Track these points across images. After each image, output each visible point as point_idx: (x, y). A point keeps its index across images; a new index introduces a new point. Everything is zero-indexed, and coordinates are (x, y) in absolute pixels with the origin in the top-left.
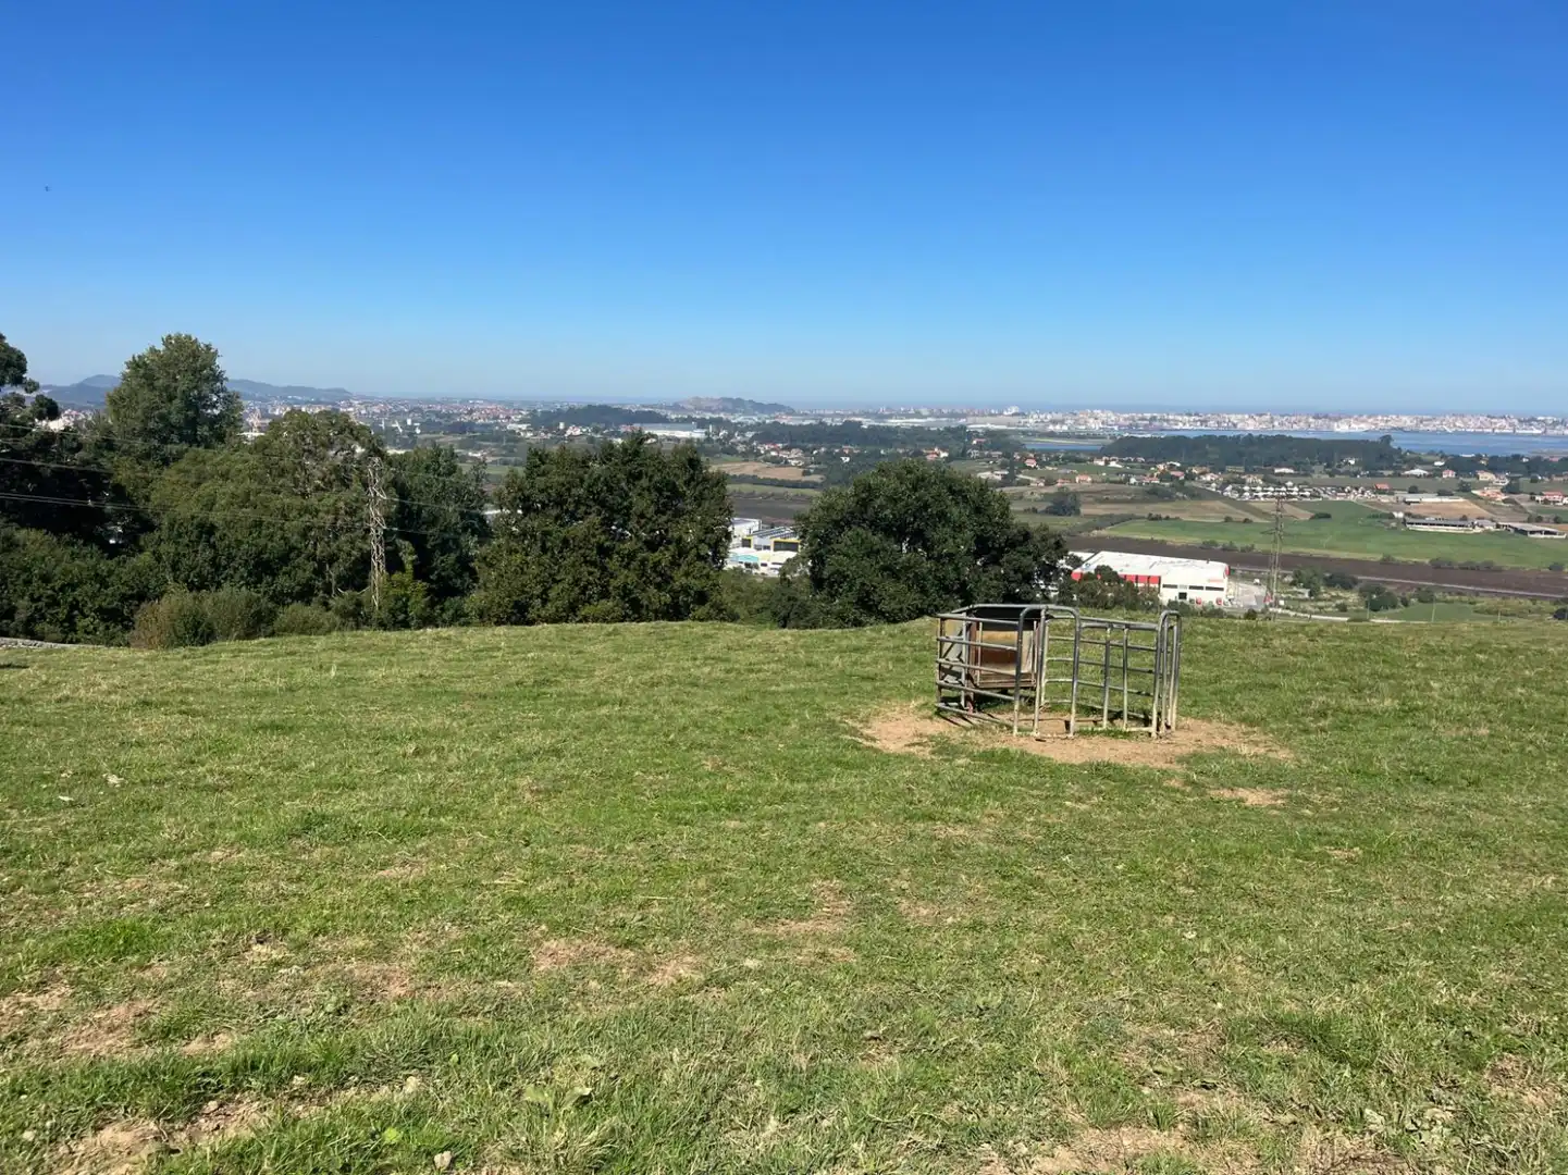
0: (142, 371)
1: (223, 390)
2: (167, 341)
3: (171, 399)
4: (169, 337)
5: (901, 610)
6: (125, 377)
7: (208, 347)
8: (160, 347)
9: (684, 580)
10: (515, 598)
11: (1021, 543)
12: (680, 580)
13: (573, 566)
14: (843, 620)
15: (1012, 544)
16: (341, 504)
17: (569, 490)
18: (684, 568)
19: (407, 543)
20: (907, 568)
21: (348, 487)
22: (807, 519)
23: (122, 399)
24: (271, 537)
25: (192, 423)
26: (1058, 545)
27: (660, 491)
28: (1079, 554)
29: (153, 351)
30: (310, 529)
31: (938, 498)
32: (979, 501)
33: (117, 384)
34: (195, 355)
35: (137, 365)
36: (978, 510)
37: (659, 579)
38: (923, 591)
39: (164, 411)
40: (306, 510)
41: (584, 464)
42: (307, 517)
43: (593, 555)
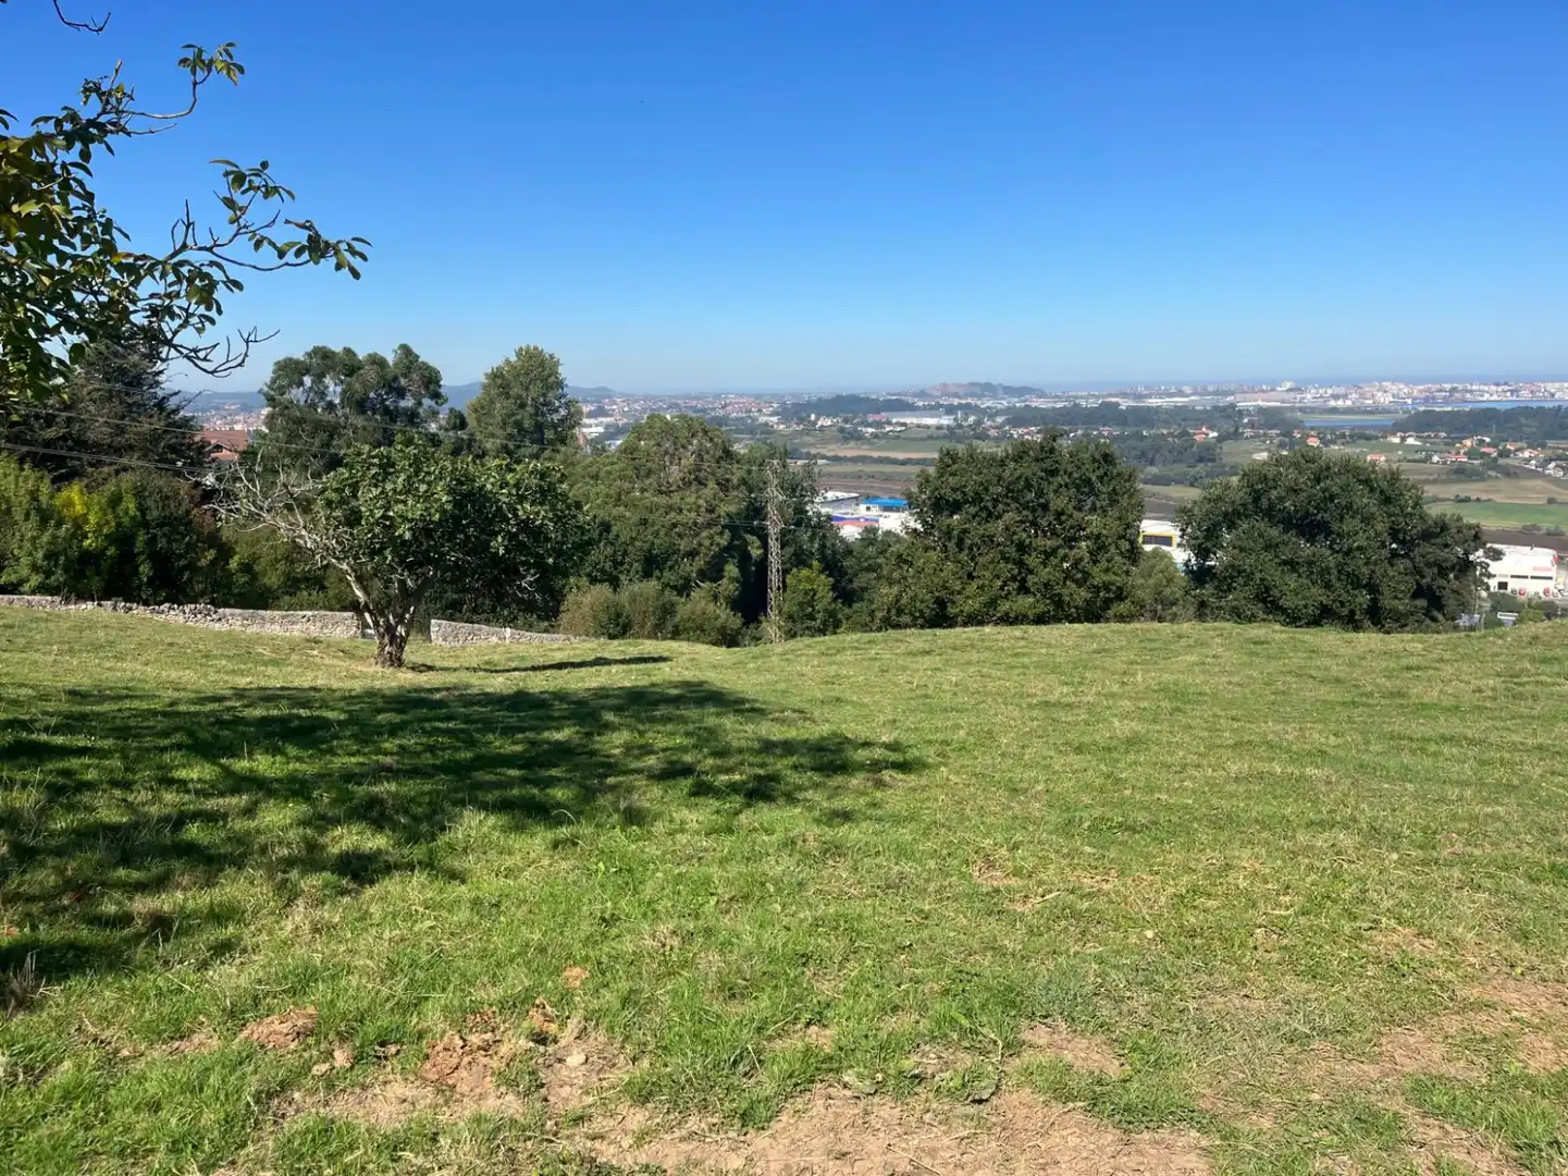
0: (499, 381)
1: (564, 396)
2: (519, 353)
3: (523, 406)
4: (521, 349)
5: (1306, 607)
6: (485, 387)
7: (552, 357)
8: (513, 358)
9: (1106, 578)
10: (937, 594)
11: (1437, 535)
12: (1098, 577)
13: (992, 562)
14: (1238, 615)
15: (1427, 536)
16: (701, 502)
17: (986, 489)
18: (1104, 564)
19: (754, 538)
20: (1310, 563)
21: (706, 485)
22: (1190, 511)
23: (482, 408)
24: (656, 534)
25: (539, 427)
26: (1476, 537)
27: (1078, 488)
28: (1496, 546)
29: (508, 362)
30: (675, 525)
31: (1345, 488)
32: (1388, 491)
33: (479, 392)
34: (542, 364)
35: (495, 376)
36: (1387, 500)
37: (1079, 575)
38: (1328, 586)
39: (519, 417)
40: (670, 508)
41: (1003, 463)
42: (673, 514)
43: (1012, 551)
